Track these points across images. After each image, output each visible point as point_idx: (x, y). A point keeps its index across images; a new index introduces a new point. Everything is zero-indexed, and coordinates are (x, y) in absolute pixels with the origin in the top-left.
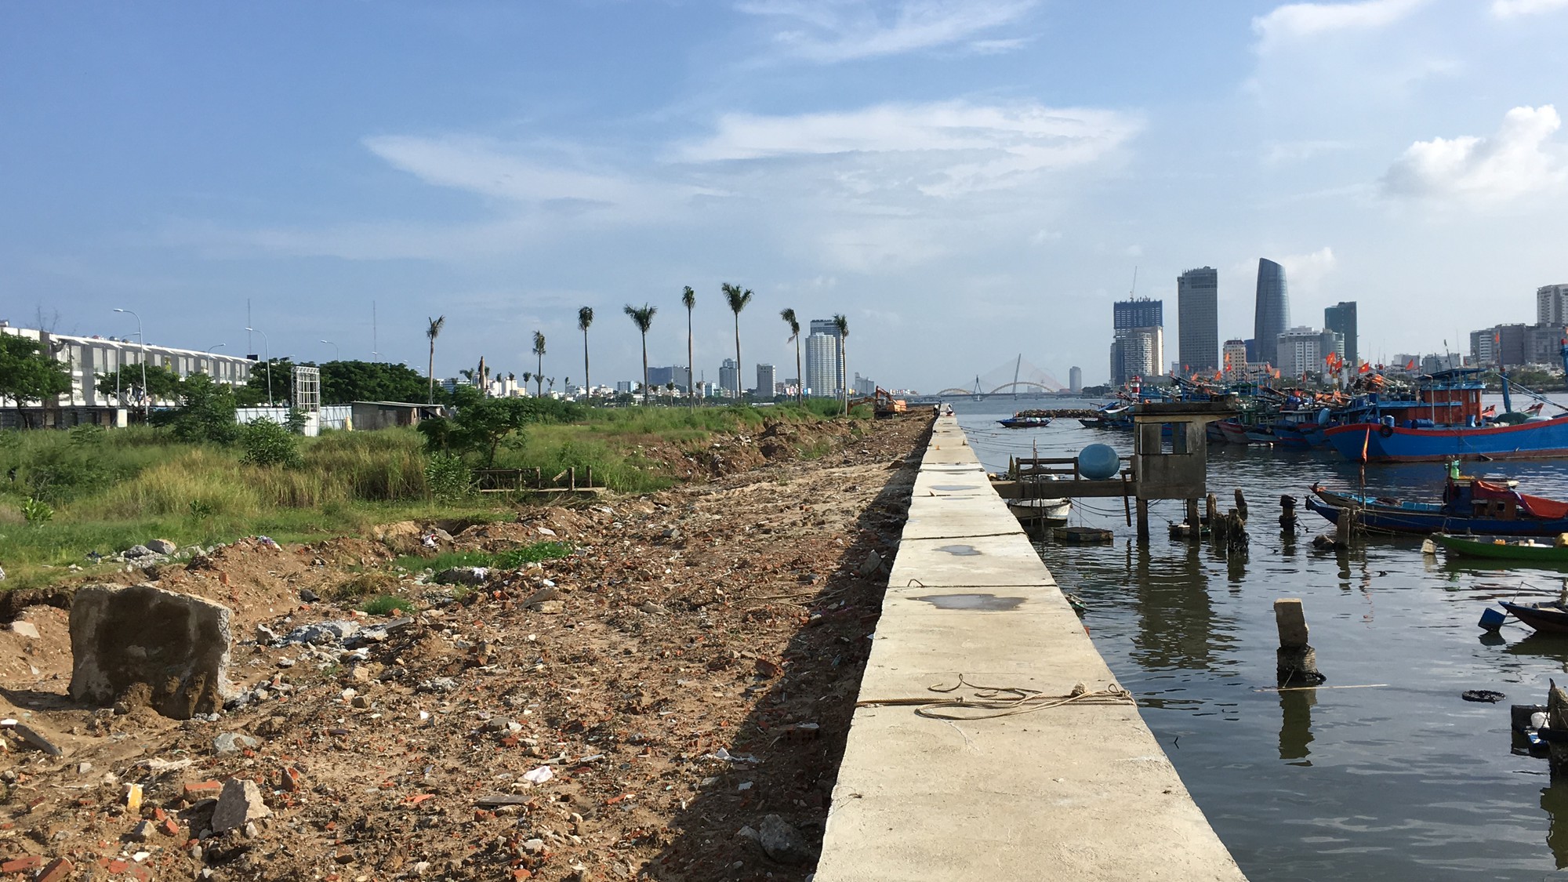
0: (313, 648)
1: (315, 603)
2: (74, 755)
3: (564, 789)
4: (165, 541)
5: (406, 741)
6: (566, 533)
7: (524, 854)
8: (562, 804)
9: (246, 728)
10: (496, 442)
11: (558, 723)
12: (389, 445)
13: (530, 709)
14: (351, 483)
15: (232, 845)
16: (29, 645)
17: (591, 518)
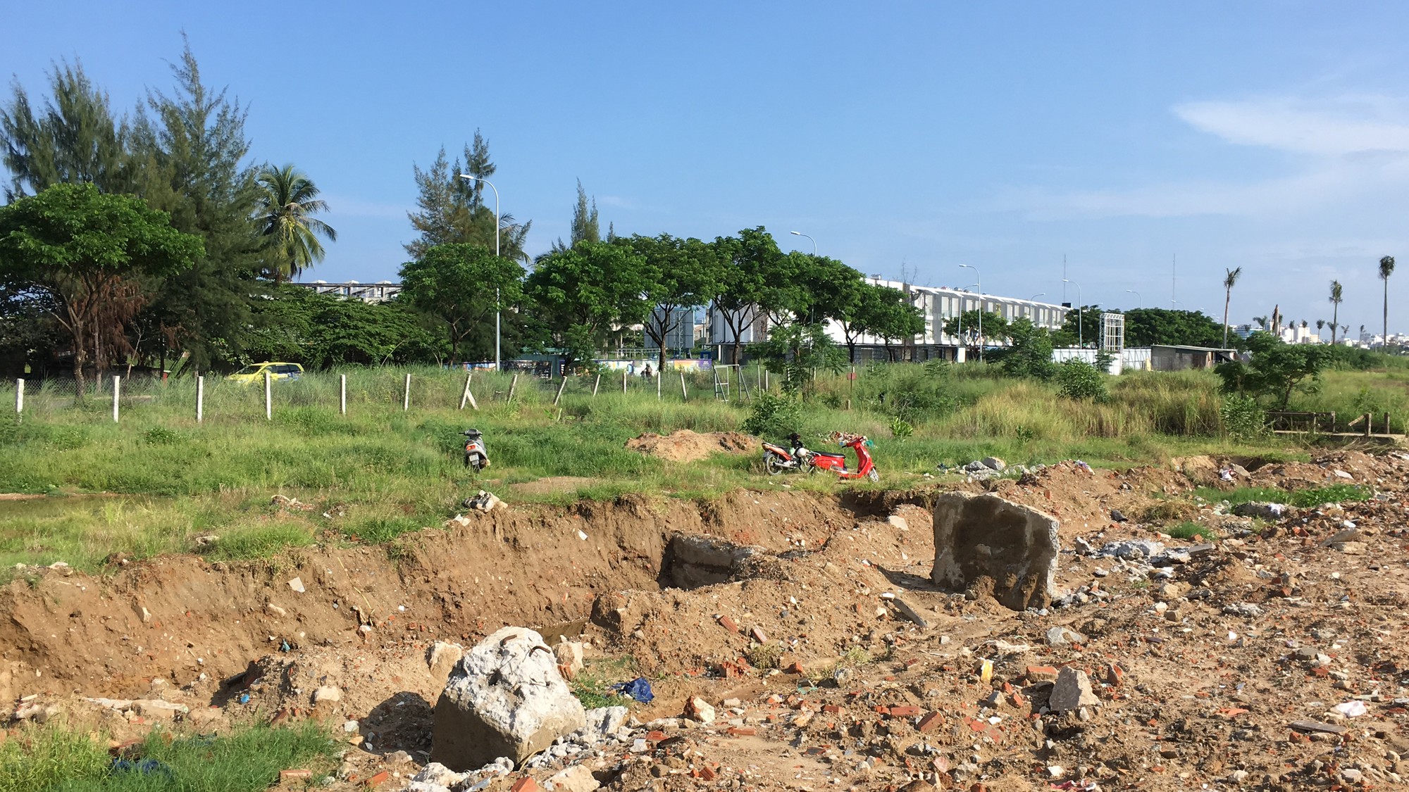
0: (1124, 562)
1: (1123, 523)
2: (936, 628)
3: (1379, 726)
4: (997, 459)
5: (1217, 657)
6: (1364, 477)
7: (1343, 782)
8: (1377, 741)
9: (1072, 624)
10: (1291, 386)
11: (1369, 662)
12: (1186, 385)
13: (1339, 644)
14: (1151, 418)
15: (1068, 724)
16: (901, 536)
17: (1390, 464)
